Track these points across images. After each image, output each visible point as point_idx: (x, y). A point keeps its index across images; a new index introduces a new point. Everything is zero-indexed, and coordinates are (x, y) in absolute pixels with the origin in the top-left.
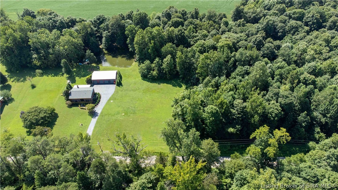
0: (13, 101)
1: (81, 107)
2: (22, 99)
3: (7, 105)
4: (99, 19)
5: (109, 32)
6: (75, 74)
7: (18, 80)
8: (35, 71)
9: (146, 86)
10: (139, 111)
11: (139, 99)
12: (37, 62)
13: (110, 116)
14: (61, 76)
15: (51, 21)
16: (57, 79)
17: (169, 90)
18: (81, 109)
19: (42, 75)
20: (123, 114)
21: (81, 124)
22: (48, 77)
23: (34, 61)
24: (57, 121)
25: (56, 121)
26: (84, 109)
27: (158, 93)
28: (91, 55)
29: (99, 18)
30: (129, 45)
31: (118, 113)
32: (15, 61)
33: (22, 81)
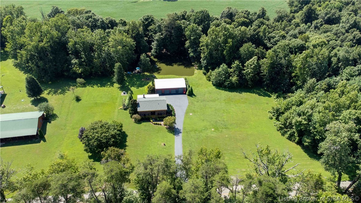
0: (56, 117)
1: (153, 123)
2: (68, 115)
3: (50, 122)
4: (146, 20)
5: (162, 34)
6: (128, 84)
7: (55, 92)
8: (76, 81)
9: (225, 96)
10: (231, 125)
11: (224, 111)
12: (78, 68)
13: (197, 132)
14: (110, 87)
15: (90, 19)
16: (106, 90)
17: (256, 100)
18: (155, 124)
19: (84, 85)
20: (213, 130)
21: (162, 144)
22: (93, 87)
23: (74, 67)
24: (128, 141)
25: (126, 141)
26: (159, 124)
27: (244, 104)
28: (147, 60)
29: (148, 18)
30: (190, 50)
31: (206, 129)
32: (50, 67)
33: (60, 93)
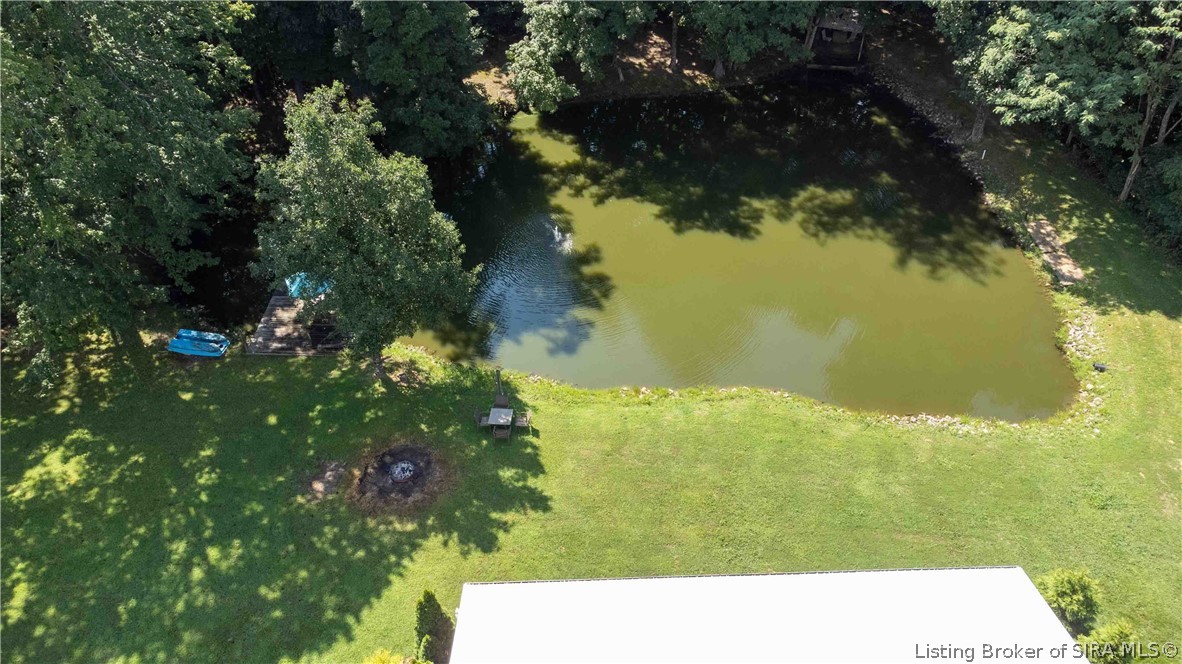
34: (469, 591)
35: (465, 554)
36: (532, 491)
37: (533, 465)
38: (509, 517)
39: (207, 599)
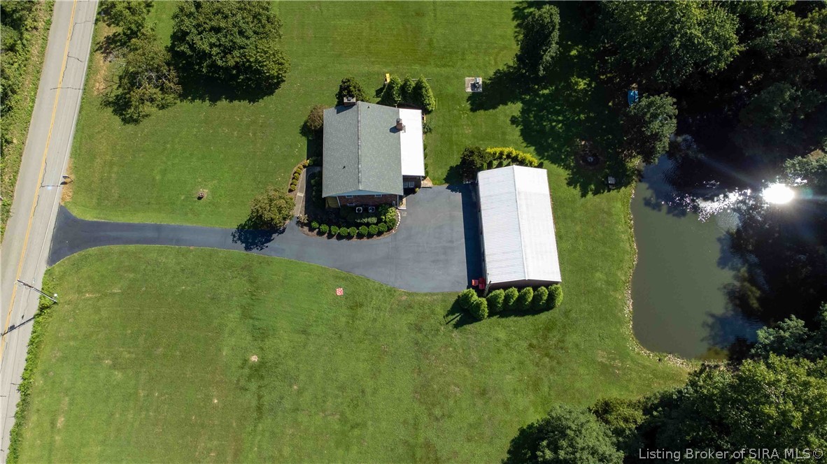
34: (546, 170)
35: (566, 179)
36: (587, 193)
37: (596, 193)
38: (578, 188)
39: (547, 128)
